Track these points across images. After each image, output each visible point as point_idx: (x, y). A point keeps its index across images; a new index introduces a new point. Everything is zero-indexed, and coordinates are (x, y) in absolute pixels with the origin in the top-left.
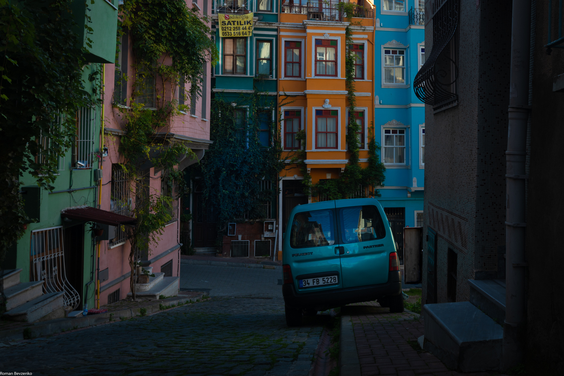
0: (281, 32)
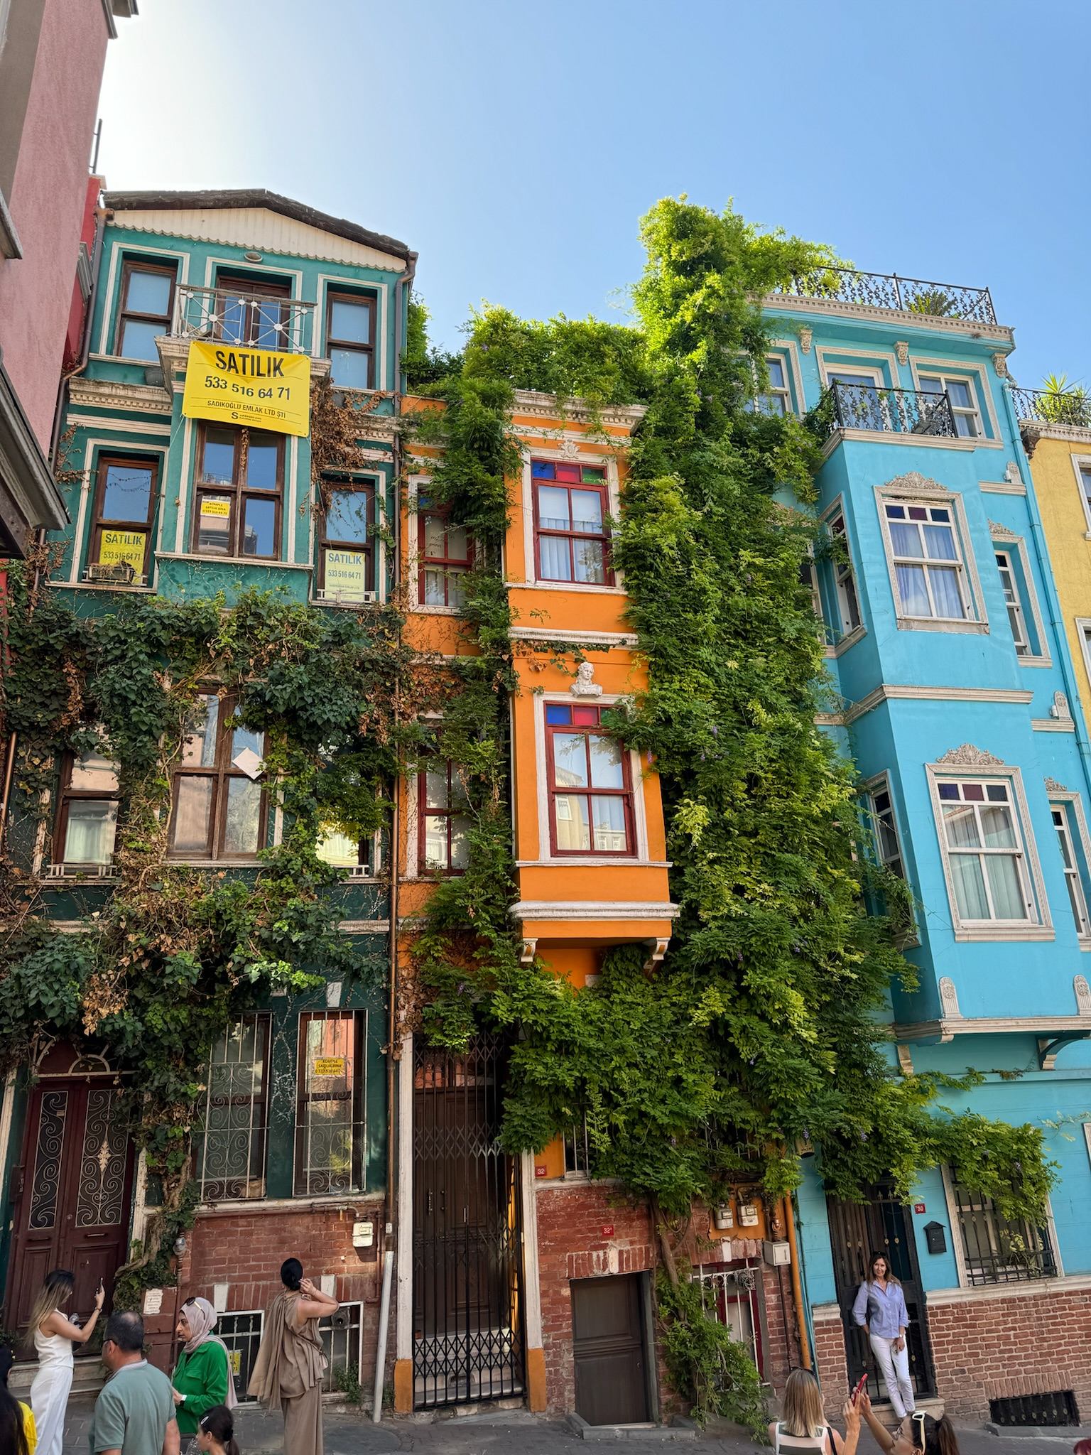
0: (404, 454)
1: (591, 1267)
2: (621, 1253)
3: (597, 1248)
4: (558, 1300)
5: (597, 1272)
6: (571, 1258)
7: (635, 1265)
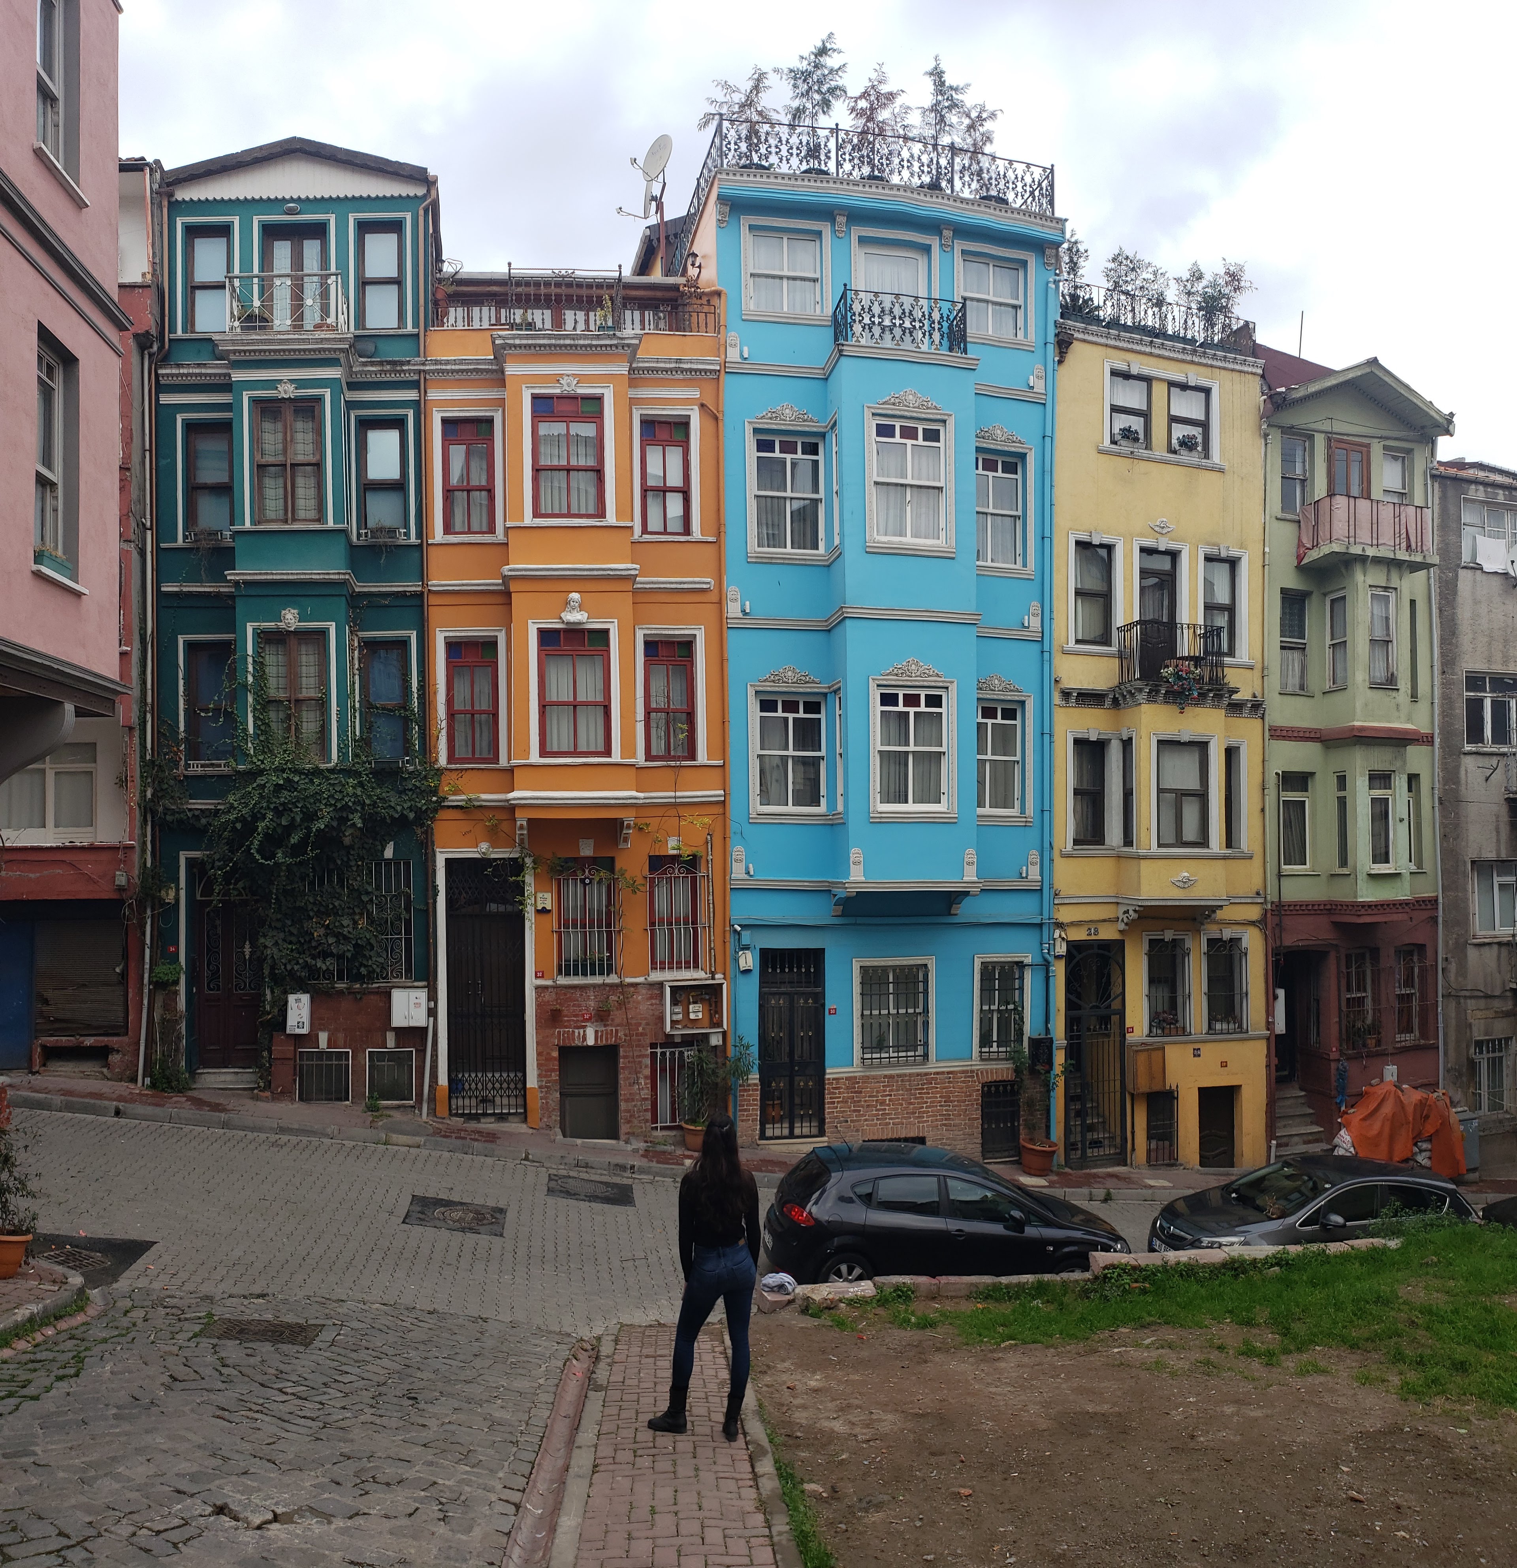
0: (428, 391)
1: (574, 1039)
2: (596, 1032)
3: (578, 1028)
4: (549, 1059)
5: (578, 1043)
6: (559, 1032)
7: (607, 1039)
